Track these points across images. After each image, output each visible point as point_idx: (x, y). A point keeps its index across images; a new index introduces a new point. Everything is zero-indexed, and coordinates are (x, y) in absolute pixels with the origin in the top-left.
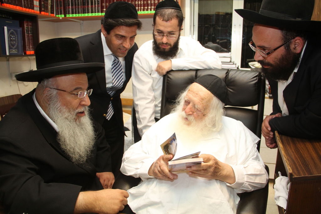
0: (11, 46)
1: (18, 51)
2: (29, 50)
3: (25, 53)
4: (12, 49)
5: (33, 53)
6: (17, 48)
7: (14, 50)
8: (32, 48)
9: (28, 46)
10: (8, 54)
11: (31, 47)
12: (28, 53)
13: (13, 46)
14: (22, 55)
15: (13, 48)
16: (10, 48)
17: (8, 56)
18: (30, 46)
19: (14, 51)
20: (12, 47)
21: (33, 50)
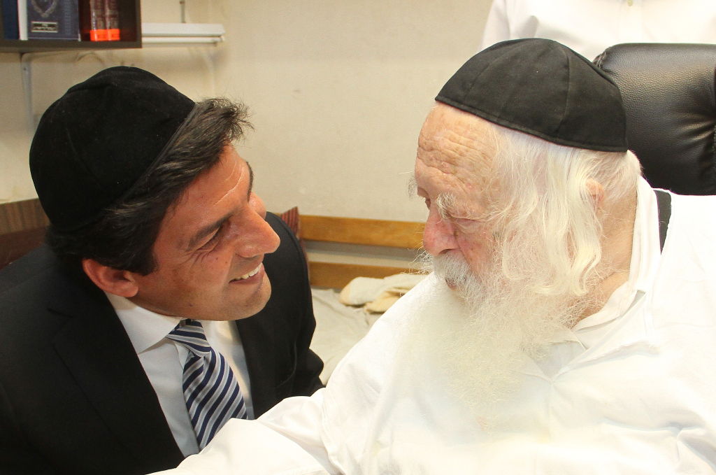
0: (36, 8)
1: (61, 28)
2: (101, 23)
3: (87, 37)
4: (38, 18)
5: (117, 38)
6: (57, 15)
7: (45, 23)
8: (111, 16)
9: (96, 8)
10: (23, 36)
11: (108, 12)
12: (96, 35)
13: (44, 7)
14: (77, 41)
15: (45, 15)
16: (32, 15)
17: (24, 42)
18: (103, 9)
19: (46, 28)
20: (40, 11)
21: (116, 24)
